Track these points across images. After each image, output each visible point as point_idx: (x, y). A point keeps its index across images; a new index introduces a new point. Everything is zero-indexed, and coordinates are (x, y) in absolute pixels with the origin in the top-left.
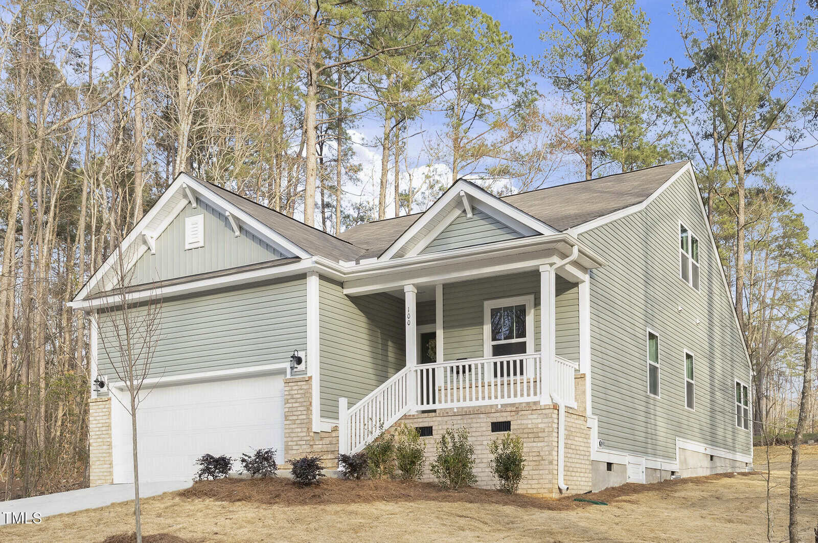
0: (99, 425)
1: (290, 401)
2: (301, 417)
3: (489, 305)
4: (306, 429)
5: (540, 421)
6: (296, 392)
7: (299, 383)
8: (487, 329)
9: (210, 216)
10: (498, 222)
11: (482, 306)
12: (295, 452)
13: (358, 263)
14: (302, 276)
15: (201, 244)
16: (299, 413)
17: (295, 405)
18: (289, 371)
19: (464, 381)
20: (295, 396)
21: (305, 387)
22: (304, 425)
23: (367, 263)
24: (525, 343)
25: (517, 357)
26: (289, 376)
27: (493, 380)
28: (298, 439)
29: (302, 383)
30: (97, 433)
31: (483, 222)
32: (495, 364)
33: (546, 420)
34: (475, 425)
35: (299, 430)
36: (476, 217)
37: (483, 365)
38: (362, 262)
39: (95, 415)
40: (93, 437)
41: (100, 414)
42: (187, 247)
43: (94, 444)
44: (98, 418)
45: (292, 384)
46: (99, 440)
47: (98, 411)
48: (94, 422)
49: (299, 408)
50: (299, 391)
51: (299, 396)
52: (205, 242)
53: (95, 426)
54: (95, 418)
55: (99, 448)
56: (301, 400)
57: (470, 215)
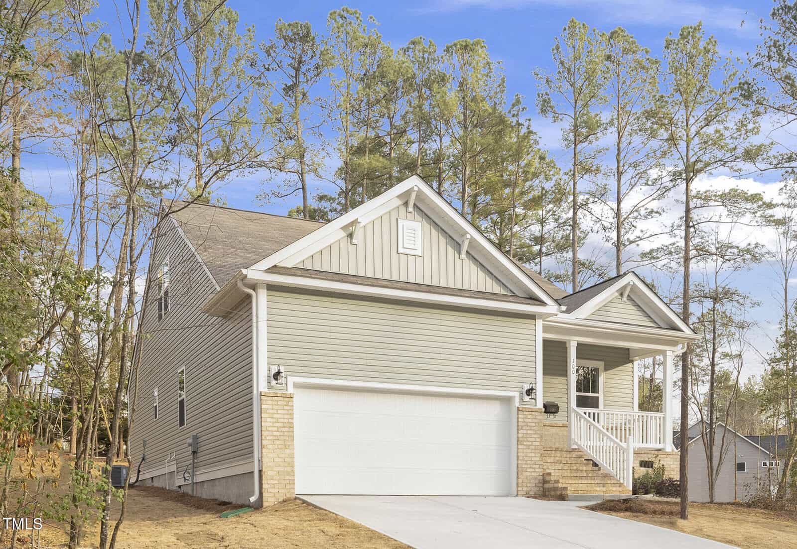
0: (277, 425)
1: (524, 428)
2: (534, 443)
4: (539, 455)
5: (672, 463)
6: (530, 420)
7: (533, 413)
10: (644, 311)
12: (528, 474)
14: (532, 317)
15: (419, 253)
16: (534, 440)
17: (529, 432)
18: (517, 400)
20: (529, 424)
21: (539, 417)
22: (538, 451)
24: (597, 398)
26: (517, 404)
28: (533, 462)
29: (536, 414)
30: (275, 433)
33: (675, 463)
35: (533, 455)
36: (628, 302)
39: (271, 411)
40: (268, 438)
41: (279, 412)
42: (401, 250)
43: (270, 447)
44: (275, 416)
45: (525, 413)
46: (278, 442)
47: (275, 407)
48: (269, 420)
49: (533, 436)
50: (534, 420)
51: (534, 425)
52: (423, 252)
53: (271, 424)
54: (271, 416)
55: (278, 451)
56: (535, 428)
57: (625, 299)
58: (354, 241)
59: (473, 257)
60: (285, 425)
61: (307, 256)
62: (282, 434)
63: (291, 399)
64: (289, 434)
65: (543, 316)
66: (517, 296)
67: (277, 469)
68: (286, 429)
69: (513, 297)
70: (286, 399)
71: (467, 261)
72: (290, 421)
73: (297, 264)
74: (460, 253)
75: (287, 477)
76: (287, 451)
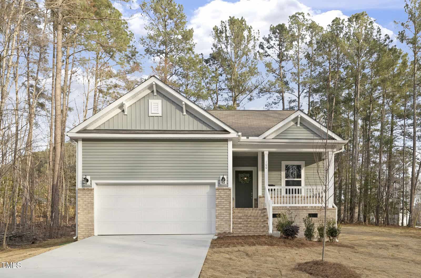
0: (85, 203)
1: (219, 198)
2: (225, 206)
3: (284, 163)
5: (331, 214)
6: (223, 194)
7: (225, 191)
8: (283, 173)
9: (165, 101)
10: (312, 131)
11: (281, 163)
13: (248, 138)
14: (226, 140)
15: (161, 115)
16: (225, 204)
17: (222, 200)
18: (217, 184)
19: (275, 194)
20: (222, 196)
21: (228, 193)
23: (251, 139)
24: (301, 181)
25: (297, 188)
26: (217, 187)
27: (285, 195)
29: (227, 191)
30: (84, 207)
31: (304, 130)
32: (286, 189)
33: (333, 214)
34: (301, 214)
35: (224, 212)
36: (301, 127)
37: (281, 189)
38: (250, 138)
39: (82, 197)
40: (80, 209)
41: (86, 197)
42: (150, 115)
43: (82, 213)
44: (84, 199)
45: (220, 191)
46: (85, 211)
47: (84, 195)
48: (81, 201)
49: (225, 202)
50: (225, 194)
51: (225, 196)
52: (162, 114)
53: (82, 203)
54: (82, 199)
55: (85, 215)
56: (226, 198)
57: (299, 125)
58: (126, 113)
59: (190, 113)
60: (89, 203)
61: (101, 123)
62: (87, 207)
63: (92, 191)
64: (91, 207)
65: (231, 139)
66: (216, 130)
67: (84, 223)
68: (89, 205)
69: (214, 131)
70: (90, 191)
71: (187, 116)
72: (92, 201)
73: (98, 127)
74: (183, 112)
75: (89, 227)
76: (90, 215)
